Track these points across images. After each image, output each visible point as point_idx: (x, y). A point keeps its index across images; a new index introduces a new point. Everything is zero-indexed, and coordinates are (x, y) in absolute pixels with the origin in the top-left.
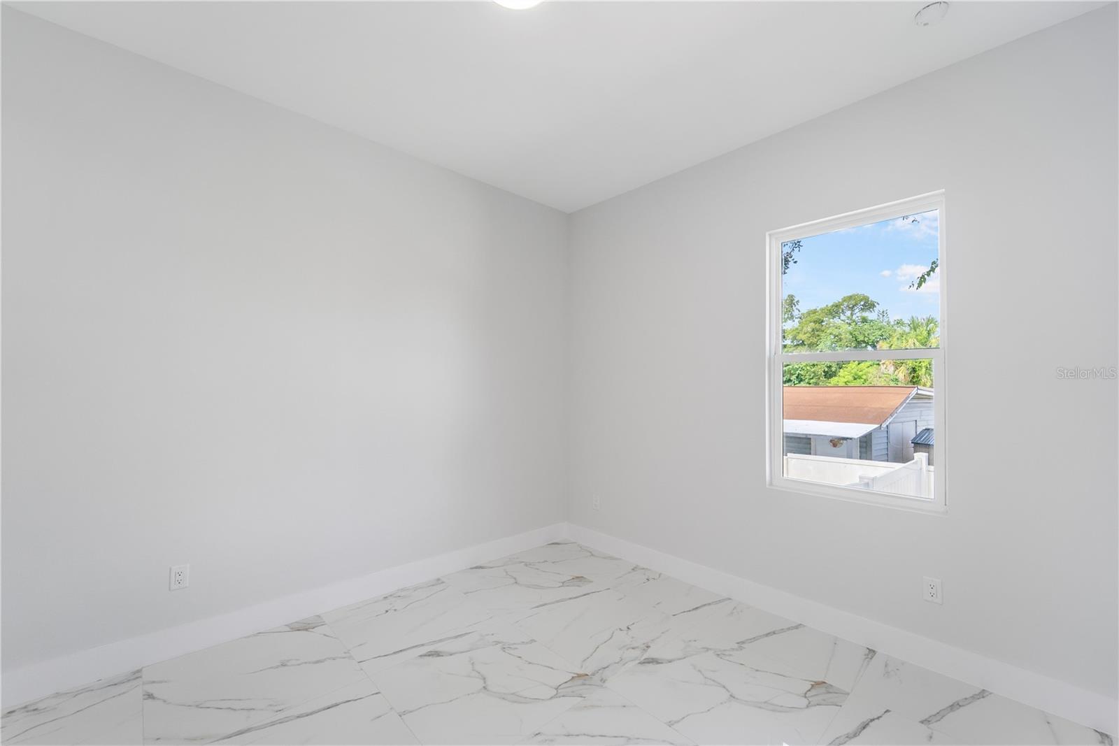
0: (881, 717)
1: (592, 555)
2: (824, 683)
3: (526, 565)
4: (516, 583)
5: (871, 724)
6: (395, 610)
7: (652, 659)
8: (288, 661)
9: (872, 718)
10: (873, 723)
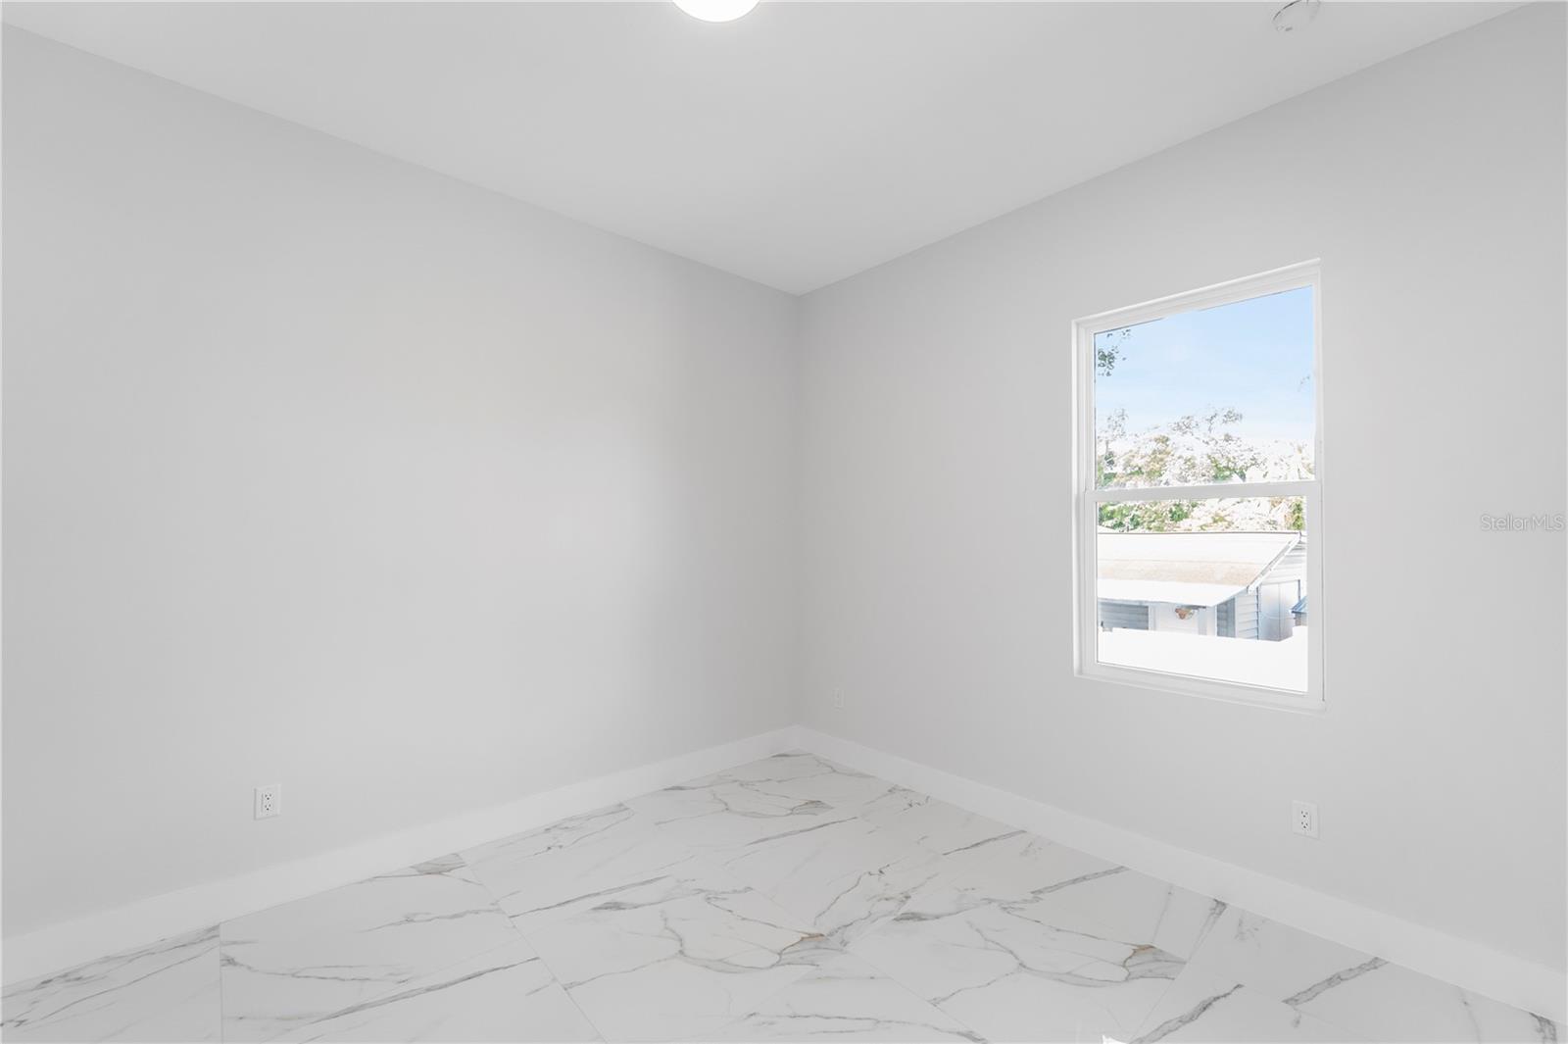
0: (1229, 994)
1: (834, 771)
2: (1152, 947)
3: (742, 785)
4: (727, 809)
5: (1214, 1003)
6: (561, 847)
7: (913, 914)
8: (415, 914)
9: (1216, 995)
10: (1218, 1001)
